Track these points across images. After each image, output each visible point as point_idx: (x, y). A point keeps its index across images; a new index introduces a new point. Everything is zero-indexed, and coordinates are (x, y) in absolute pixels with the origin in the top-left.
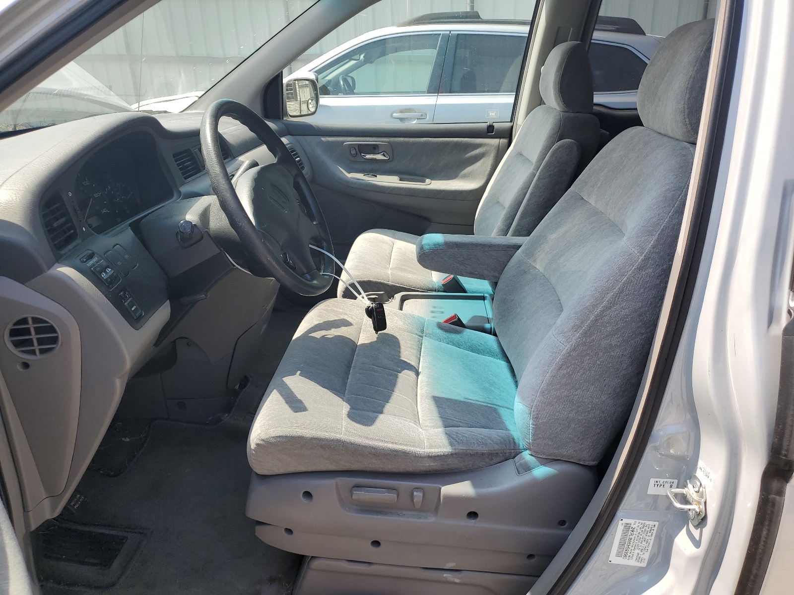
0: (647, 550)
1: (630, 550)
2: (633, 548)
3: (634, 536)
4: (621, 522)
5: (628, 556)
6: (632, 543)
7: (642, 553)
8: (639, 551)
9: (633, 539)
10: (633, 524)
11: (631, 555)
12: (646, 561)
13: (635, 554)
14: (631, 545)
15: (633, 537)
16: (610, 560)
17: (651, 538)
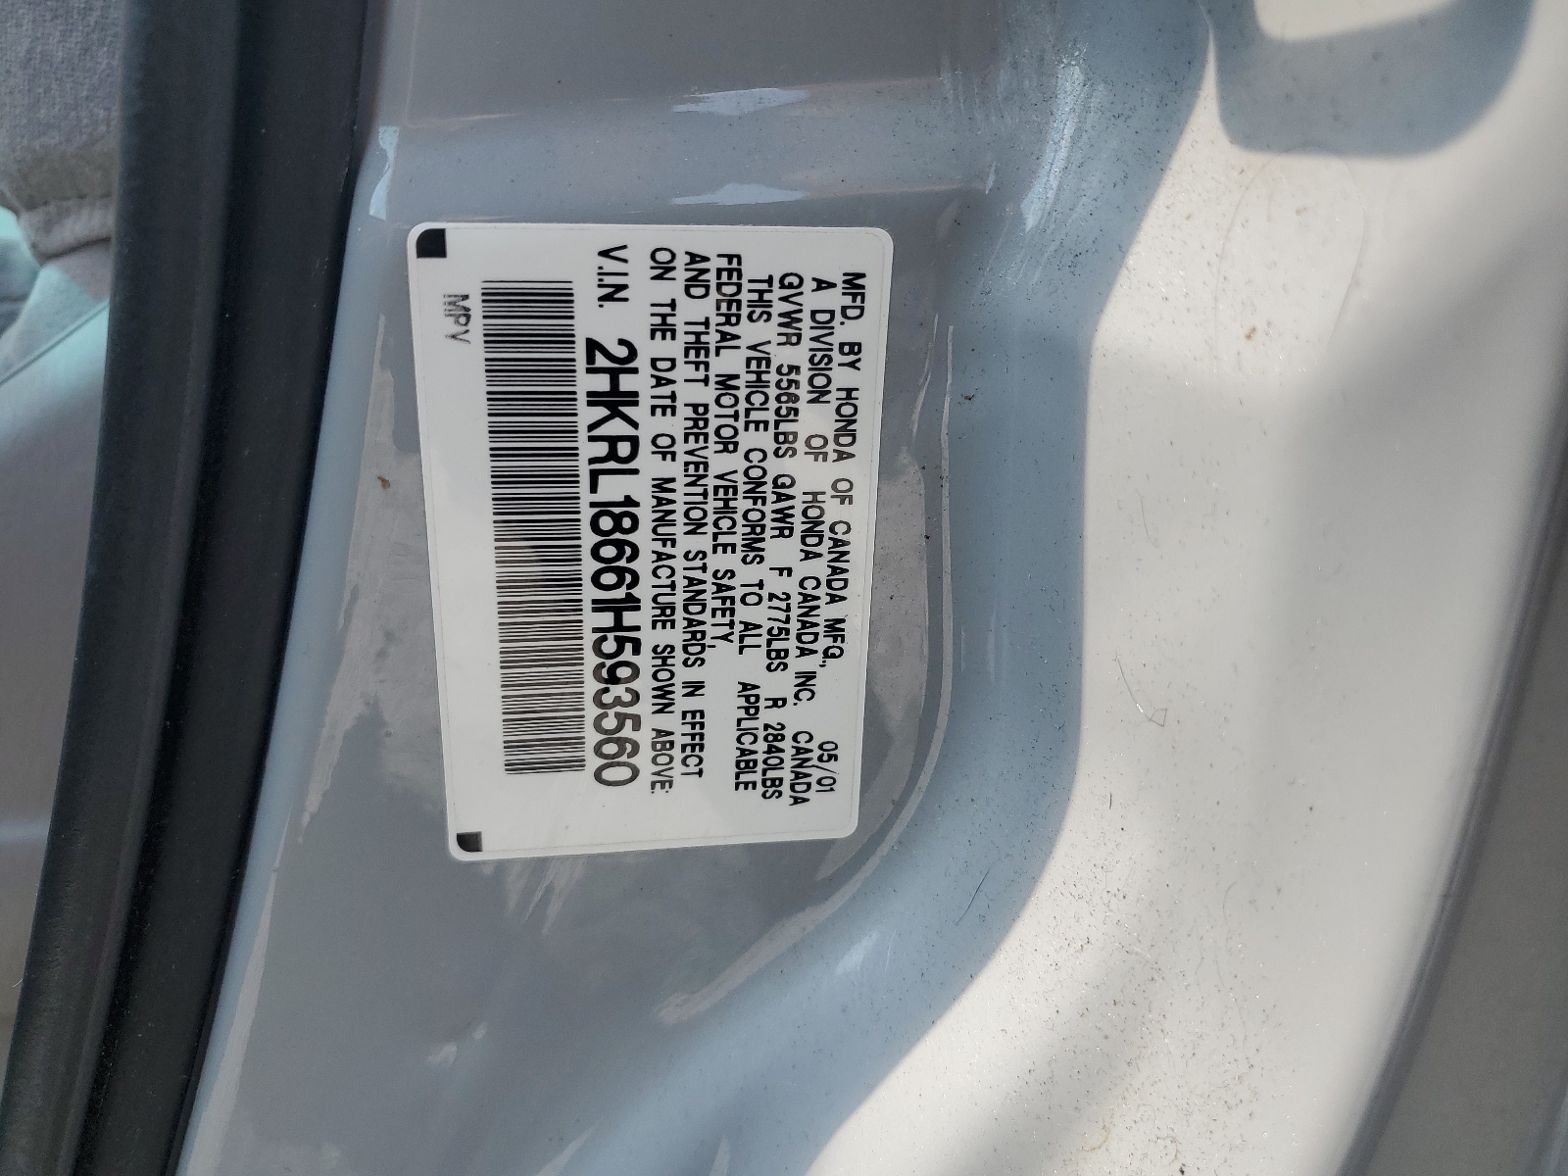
0: (835, 628)
1: (645, 661)
2: (676, 636)
3: (649, 465)
4: (428, 280)
5: (644, 737)
6: (643, 565)
7: (782, 684)
8: (752, 665)
9: (646, 514)
10: (586, 293)
11: (672, 722)
12: (849, 768)
13: (721, 709)
14: (644, 591)
15: (639, 488)
16: (456, 825)
17: (845, 468)
